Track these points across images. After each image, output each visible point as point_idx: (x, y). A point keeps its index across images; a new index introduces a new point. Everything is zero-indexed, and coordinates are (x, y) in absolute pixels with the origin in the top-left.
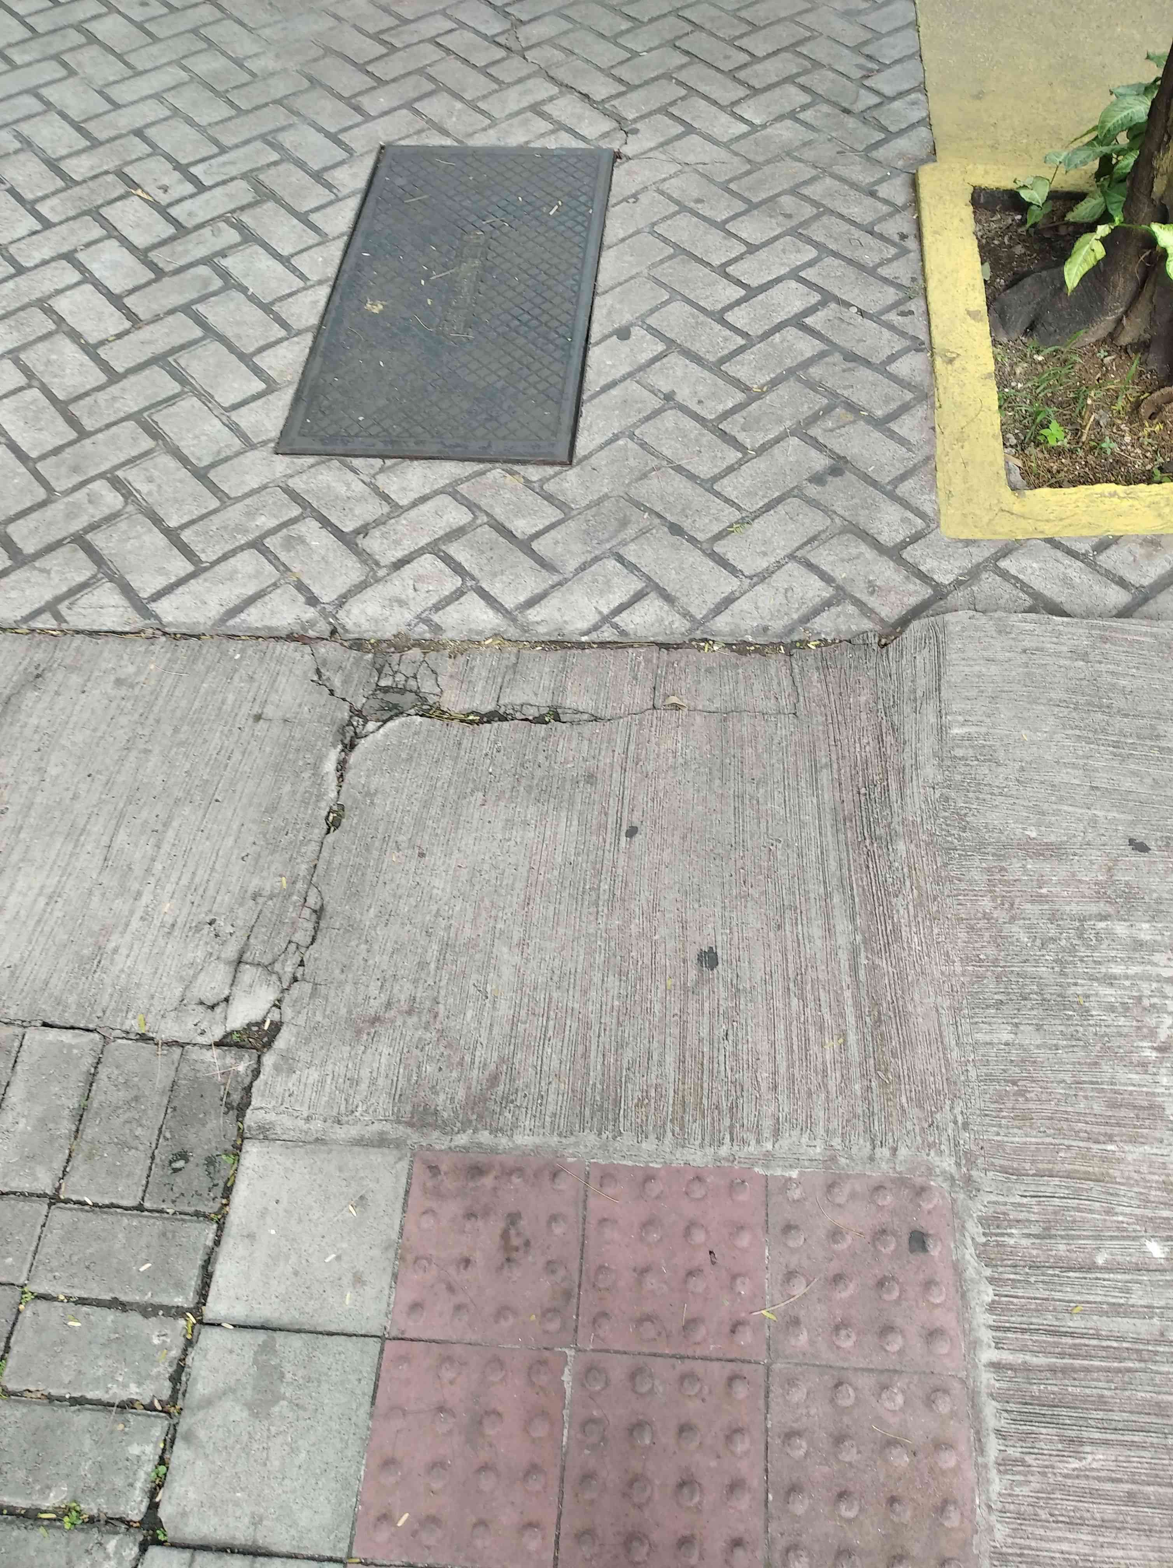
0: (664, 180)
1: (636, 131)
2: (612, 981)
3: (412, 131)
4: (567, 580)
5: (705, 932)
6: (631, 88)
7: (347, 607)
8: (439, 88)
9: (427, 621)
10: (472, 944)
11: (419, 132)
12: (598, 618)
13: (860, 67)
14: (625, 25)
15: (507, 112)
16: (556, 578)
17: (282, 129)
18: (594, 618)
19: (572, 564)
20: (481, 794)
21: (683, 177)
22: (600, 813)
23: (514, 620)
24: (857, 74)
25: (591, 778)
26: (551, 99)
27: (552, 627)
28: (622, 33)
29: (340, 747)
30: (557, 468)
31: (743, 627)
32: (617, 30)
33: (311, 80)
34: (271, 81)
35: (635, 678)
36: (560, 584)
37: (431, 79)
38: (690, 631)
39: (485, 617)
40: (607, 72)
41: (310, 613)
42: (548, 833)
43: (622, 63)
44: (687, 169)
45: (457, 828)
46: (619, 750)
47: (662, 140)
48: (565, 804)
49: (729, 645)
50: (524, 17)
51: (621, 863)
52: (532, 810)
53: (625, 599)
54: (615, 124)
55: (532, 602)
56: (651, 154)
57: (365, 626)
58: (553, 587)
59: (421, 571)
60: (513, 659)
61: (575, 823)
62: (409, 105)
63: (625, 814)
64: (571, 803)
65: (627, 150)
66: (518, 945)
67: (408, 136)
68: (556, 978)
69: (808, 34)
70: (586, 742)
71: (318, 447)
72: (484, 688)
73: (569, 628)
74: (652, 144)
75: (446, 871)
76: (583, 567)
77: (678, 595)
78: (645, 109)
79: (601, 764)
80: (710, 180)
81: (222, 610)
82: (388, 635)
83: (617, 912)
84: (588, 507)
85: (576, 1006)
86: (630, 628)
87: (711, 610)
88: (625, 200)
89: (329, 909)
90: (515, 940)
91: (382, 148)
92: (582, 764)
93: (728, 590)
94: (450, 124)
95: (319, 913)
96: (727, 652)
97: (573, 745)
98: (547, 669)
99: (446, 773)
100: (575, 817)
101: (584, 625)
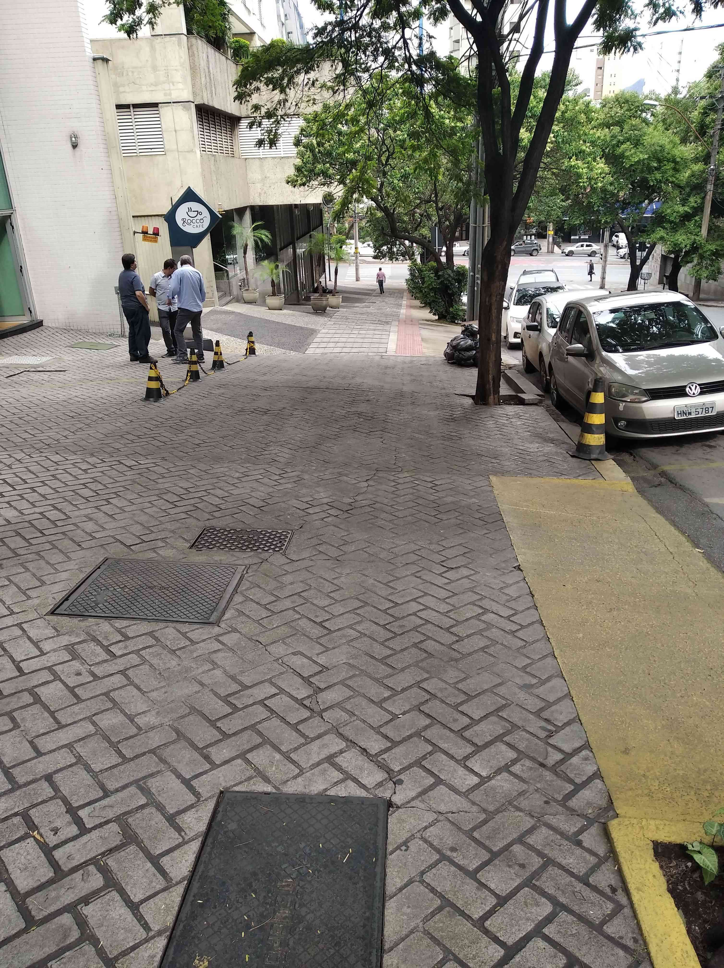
0: (426, 828)
1: (400, 782)
3: (244, 778)
6: (395, 744)
8: (266, 741)
11: (250, 778)
13: (543, 729)
14: (387, 694)
15: (311, 762)
17: (152, 775)
21: (439, 824)
24: (543, 734)
26: (341, 752)
28: (385, 699)
32: (382, 697)
33: (178, 732)
34: (151, 734)
37: (260, 734)
40: (377, 730)
43: (387, 723)
44: (441, 818)
47: (420, 790)
50: (322, 686)
54: (386, 776)
56: (413, 804)
62: (242, 755)
65: (397, 799)
67: (240, 783)
69: (504, 702)
74: (413, 794)
78: (406, 763)
80: (459, 829)
88: (398, 848)
91: (222, 792)
94: (271, 772)
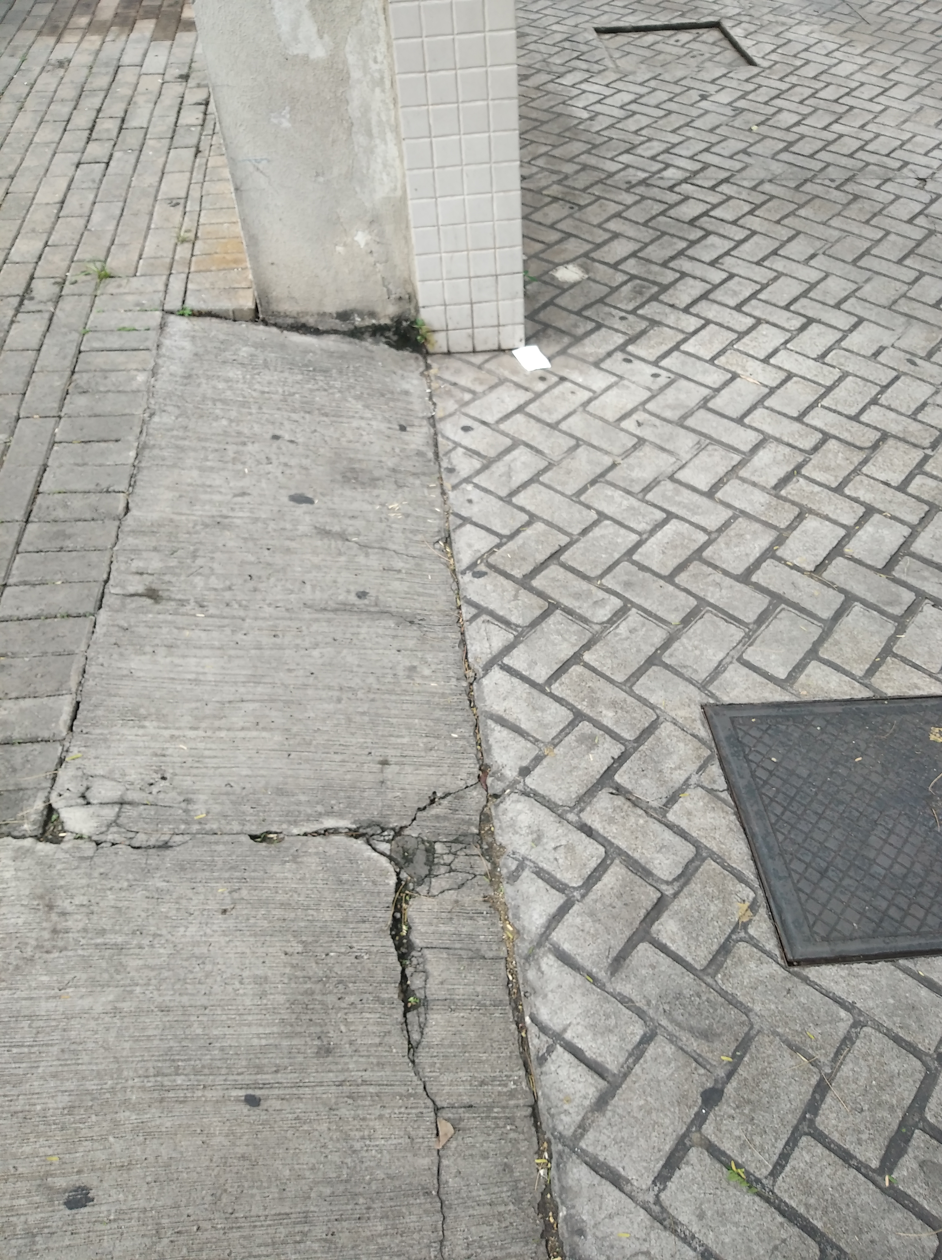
2: (64, 1100)
4: (602, 987)
5: (113, 1192)
7: (523, 798)
9: (521, 866)
10: (120, 968)
12: (557, 1028)
16: (602, 975)
18: (555, 1023)
19: (626, 989)
20: (300, 949)
22: (276, 1065)
23: (540, 945)
25: (326, 1051)
27: (537, 984)
29: (354, 826)
30: (777, 952)
31: (578, 1202)
35: (482, 1083)
36: (595, 981)
38: (561, 1138)
39: (536, 916)
41: (511, 773)
42: (250, 1018)
45: (255, 935)
46: (367, 1075)
48: (289, 1029)
49: (548, 1188)
51: (209, 1094)
52: (281, 999)
53: (589, 1054)
55: (564, 958)
57: (506, 818)
58: (590, 974)
59: (579, 848)
60: (490, 954)
61: (264, 1042)
63: (276, 1092)
64: (289, 1036)
66: (116, 1008)
68: (73, 1047)
70: (377, 1040)
71: (722, 735)
72: (445, 933)
73: (538, 1002)
75: (205, 935)
76: (625, 1001)
77: (609, 1114)
79: (346, 1060)
81: (501, 713)
82: (499, 839)
83: (146, 1096)
84: (722, 993)
85: (40, 1070)
86: (550, 1066)
87: (596, 1158)
89: (168, 852)
90: (119, 1005)
92: (345, 1039)
93: (631, 1174)
95: (166, 846)
96: (538, 1188)
97: (375, 1029)
98: (479, 989)
99: (327, 916)
100: (271, 1041)
101: (544, 1015)
